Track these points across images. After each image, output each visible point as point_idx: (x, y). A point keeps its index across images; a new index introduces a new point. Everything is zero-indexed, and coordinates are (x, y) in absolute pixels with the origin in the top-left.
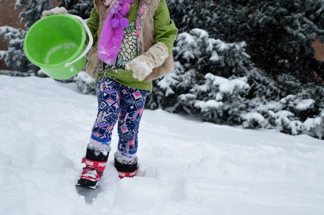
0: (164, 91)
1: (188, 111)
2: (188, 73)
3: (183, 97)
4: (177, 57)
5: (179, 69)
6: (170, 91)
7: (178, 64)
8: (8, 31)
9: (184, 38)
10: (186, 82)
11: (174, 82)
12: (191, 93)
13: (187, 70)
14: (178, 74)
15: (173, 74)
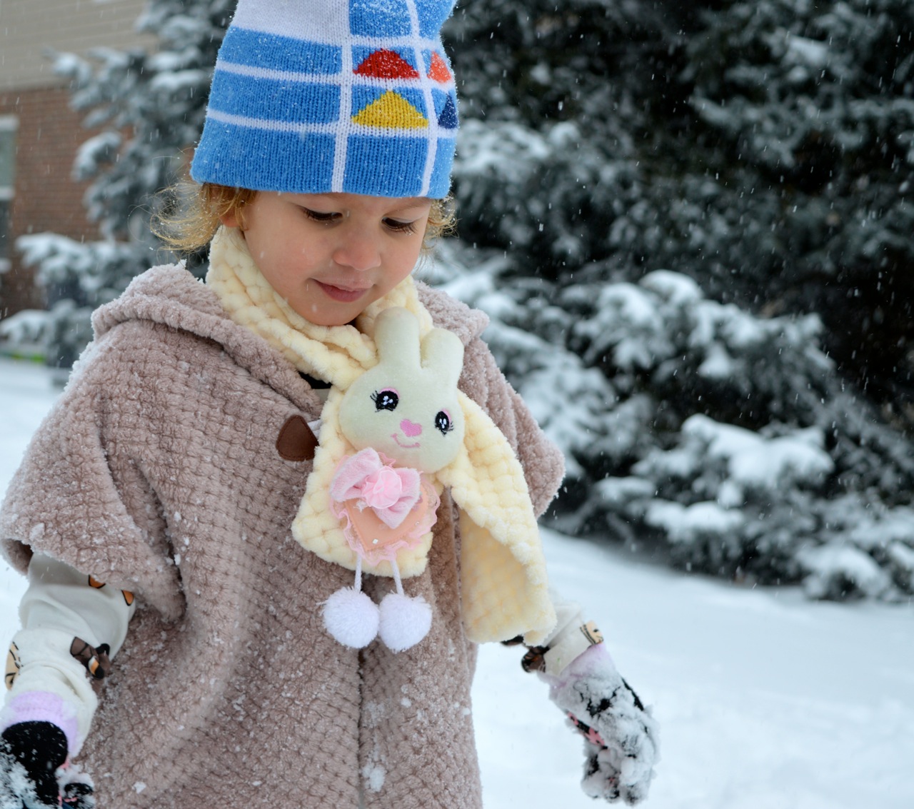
1: (624, 529)
2: (629, 408)
3: (612, 489)
4: (590, 355)
5: (600, 396)
6: (569, 468)
7: (595, 379)
8: (53, 253)
9: (618, 304)
10: (620, 440)
11: (583, 439)
12: (642, 477)
13: (623, 396)
14: (594, 412)
15: (579, 412)
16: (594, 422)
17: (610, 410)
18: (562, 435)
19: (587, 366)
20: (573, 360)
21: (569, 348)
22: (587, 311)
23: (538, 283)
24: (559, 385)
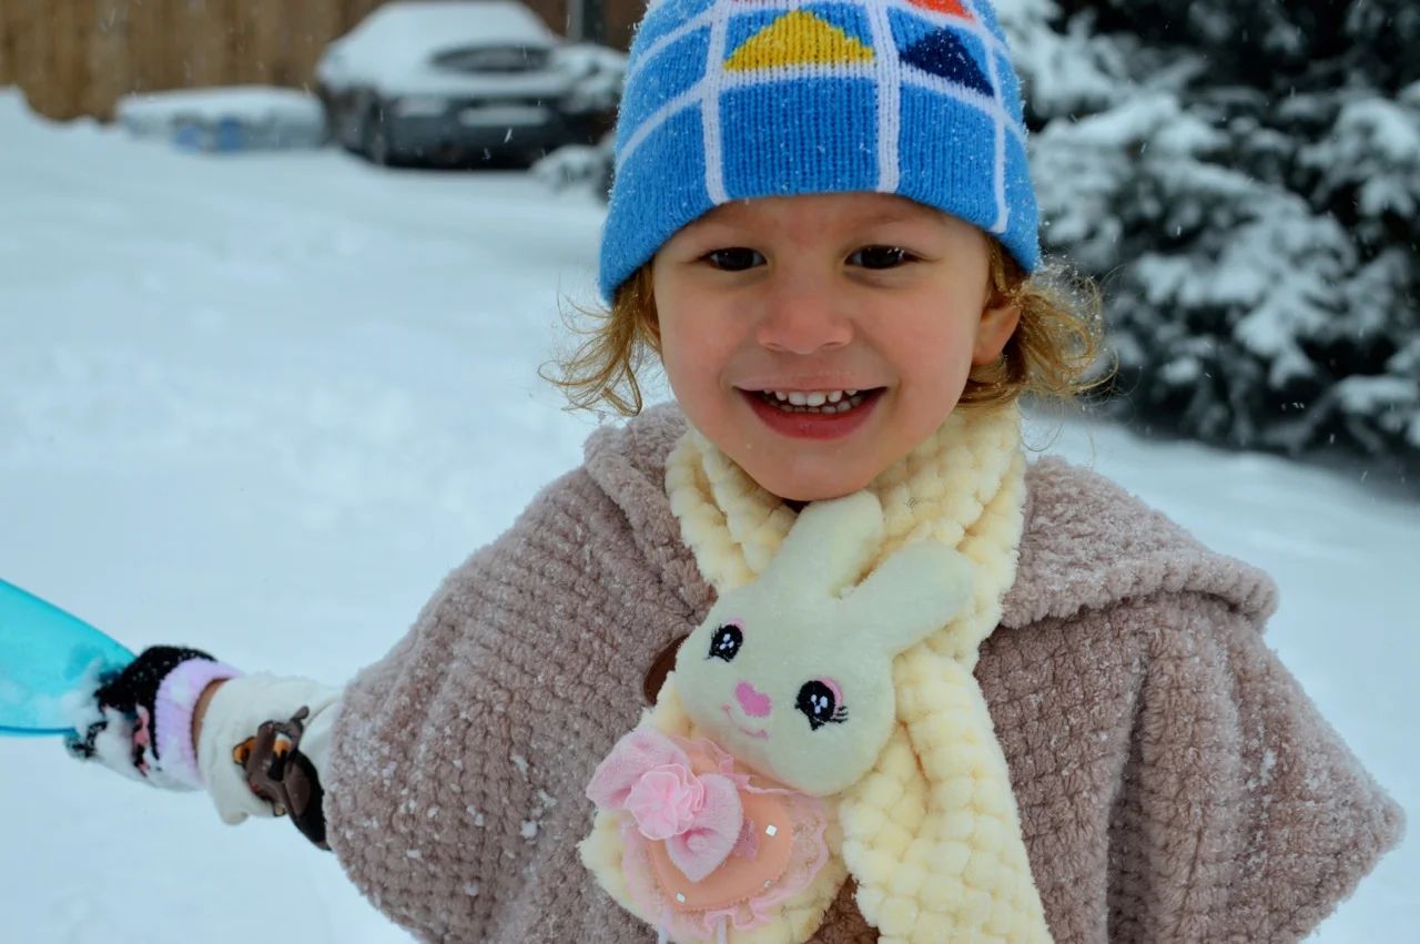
0: (1265, 363)
1: (1373, 442)
2: (1378, 271)
3: (1358, 393)
4: (1321, 194)
5: (1336, 255)
6: (1293, 364)
7: (1328, 230)
9: (1367, 130)
10: (1367, 320)
11: (1314, 320)
12: (1402, 375)
13: (1367, 254)
14: (1328, 280)
15: (1306, 282)
16: (1328, 295)
17: (1350, 275)
18: (1283, 317)
19: (1317, 211)
20: (1296, 205)
21: (1292, 187)
22: (1316, 130)
23: (1243, 95)
24: (1278, 243)
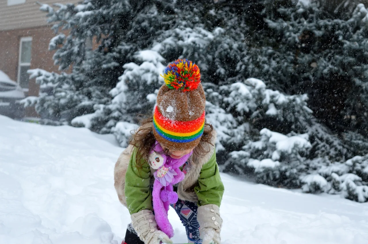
1: (240, 170)
2: (242, 127)
3: (235, 154)
4: (228, 109)
5: (232, 123)
6: (220, 147)
7: (230, 117)
8: (40, 75)
9: (237, 89)
10: (238, 138)
11: (225, 137)
12: (244, 150)
13: (240, 123)
14: (229, 128)
15: (224, 128)
16: (229, 132)
17: (236, 128)
19: (227, 113)
20: (222, 111)
21: (221, 107)
22: (227, 94)
23: (210, 84)
24: (217, 118)
